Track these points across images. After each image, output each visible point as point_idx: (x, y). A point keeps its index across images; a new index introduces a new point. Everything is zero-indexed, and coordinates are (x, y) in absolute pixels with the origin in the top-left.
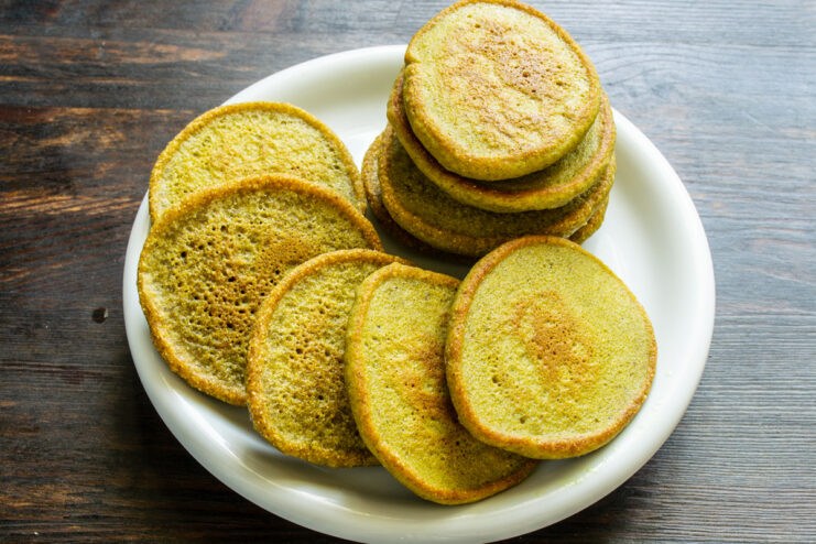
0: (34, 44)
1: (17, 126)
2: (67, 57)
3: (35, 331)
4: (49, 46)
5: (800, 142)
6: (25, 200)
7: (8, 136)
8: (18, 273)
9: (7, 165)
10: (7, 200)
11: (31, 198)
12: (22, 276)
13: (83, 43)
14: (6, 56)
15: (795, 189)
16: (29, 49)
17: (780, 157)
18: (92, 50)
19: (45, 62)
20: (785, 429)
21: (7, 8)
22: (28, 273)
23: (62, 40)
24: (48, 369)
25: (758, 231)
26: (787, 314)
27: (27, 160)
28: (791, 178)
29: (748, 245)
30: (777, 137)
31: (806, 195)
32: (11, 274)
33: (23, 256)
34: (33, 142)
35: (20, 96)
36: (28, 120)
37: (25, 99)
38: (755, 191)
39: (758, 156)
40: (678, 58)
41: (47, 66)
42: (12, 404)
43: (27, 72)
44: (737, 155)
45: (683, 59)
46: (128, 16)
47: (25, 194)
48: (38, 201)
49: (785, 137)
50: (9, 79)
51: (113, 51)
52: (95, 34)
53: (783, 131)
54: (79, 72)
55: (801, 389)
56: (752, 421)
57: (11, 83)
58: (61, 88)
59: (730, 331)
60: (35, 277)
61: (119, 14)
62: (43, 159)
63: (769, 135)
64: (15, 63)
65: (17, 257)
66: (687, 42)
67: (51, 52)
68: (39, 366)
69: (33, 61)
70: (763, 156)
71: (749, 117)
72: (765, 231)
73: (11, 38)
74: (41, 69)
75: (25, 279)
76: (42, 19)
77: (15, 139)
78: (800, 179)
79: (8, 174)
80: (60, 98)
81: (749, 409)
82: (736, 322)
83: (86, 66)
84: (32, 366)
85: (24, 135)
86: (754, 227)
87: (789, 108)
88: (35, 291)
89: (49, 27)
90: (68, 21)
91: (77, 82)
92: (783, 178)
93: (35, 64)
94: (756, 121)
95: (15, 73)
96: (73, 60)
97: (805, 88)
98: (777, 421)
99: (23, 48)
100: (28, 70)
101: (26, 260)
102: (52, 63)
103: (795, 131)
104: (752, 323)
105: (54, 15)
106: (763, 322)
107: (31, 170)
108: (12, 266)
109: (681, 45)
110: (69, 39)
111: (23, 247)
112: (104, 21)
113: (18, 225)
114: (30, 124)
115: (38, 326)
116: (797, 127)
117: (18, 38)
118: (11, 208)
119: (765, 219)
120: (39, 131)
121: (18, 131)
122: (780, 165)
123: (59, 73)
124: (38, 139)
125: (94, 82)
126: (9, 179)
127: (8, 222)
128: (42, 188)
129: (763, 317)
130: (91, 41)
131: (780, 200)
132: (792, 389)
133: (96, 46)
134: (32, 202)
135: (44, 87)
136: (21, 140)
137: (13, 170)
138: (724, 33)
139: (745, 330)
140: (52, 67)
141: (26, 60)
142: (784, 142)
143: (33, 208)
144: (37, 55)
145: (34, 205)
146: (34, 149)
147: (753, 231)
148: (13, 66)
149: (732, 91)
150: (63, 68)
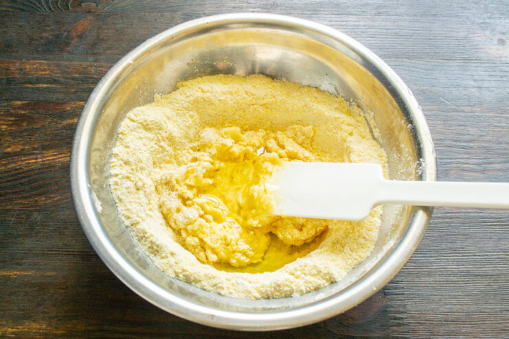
0: (58, 66)
1: (50, 113)
2: (76, 73)
3: (65, 231)
4: (66, 66)
5: (472, 114)
6: (56, 155)
7: (45, 118)
8: (53, 197)
9: (46, 135)
10: (46, 155)
11: (59, 154)
12: (56, 199)
13: (85, 64)
14: (43, 73)
15: (470, 141)
16: (55, 68)
17: (461, 123)
18: (90, 68)
19: (64, 76)
20: (472, 278)
21: (42, 45)
22: (59, 197)
23: (73, 62)
24: (71, 253)
25: (452, 165)
26: (469, 213)
27: (56, 132)
28: (468, 134)
29: (447, 174)
30: (459, 112)
31: (476, 144)
32: (50, 198)
33: (56, 187)
34: (59, 121)
35: (51, 95)
36: (56, 109)
37: (54, 97)
38: (449, 142)
39: (449, 122)
40: (404, 68)
41: (66, 78)
42: (53, 274)
43: (55, 81)
44: (439, 122)
45: (407, 68)
46: (108, 49)
47: (56, 152)
48: (63, 155)
49: (464, 112)
50: (45, 86)
51: (100, 69)
52: (91, 59)
53: (462, 108)
54: (83, 81)
55: (479, 256)
56: (454, 274)
57: (46, 88)
58: (73, 90)
59: (440, 223)
60: (63, 200)
61: (103, 48)
62: (65, 131)
63: (456, 111)
64: (48, 76)
65: (53, 188)
66: (409, 59)
67: (67, 70)
68: (67, 251)
69: (58, 75)
70: (452, 123)
71: (444, 100)
72: (456, 165)
73: (46, 62)
74: (62, 80)
75: (57, 201)
76: (62, 51)
77: (50, 120)
78: (473, 135)
79: (46, 140)
80: (73, 96)
81: (453, 267)
82: (443, 218)
83: (86, 78)
84: (63, 251)
85: (55, 117)
86: (451, 163)
87: (465, 95)
88: (63, 207)
89: (65, 55)
90: (76, 52)
91: (82, 87)
92: (464, 135)
93: (59, 77)
94: (448, 103)
95: (48, 82)
96: (79, 74)
97: (472, 83)
98: (468, 274)
99: (52, 68)
100: (55, 80)
101: (58, 190)
102: (68, 76)
103: (469, 108)
104: (452, 218)
105: (68, 49)
106: (457, 217)
107: (58, 138)
108: (51, 193)
109: (405, 60)
110: (76, 62)
111: (56, 182)
112: (95, 51)
113: (53, 170)
114: (57, 111)
115: (66, 228)
116: (470, 106)
117: (50, 62)
118: (49, 160)
119: (456, 158)
120: (62, 116)
121: (50, 115)
122: (462, 128)
123: (72, 82)
124: (62, 120)
125: (91, 86)
126: (47, 143)
127: (47, 168)
128: (65, 148)
129: (457, 215)
130: (88, 63)
131: (463, 147)
132: (475, 256)
133: (91, 66)
134: (60, 156)
135: (64, 90)
136: (52, 121)
137: (49, 138)
138: (428, 53)
139: (447, 223)
140: (68, 78)
141: (54, 74)
142: (463, 114)
143: (60, 160)
144: (59, 71)
145: (61, 158)
146: (60, 126)
147: (449, 165)
148: (48, 78)
149: (434, 86)
150: (74, 79)
